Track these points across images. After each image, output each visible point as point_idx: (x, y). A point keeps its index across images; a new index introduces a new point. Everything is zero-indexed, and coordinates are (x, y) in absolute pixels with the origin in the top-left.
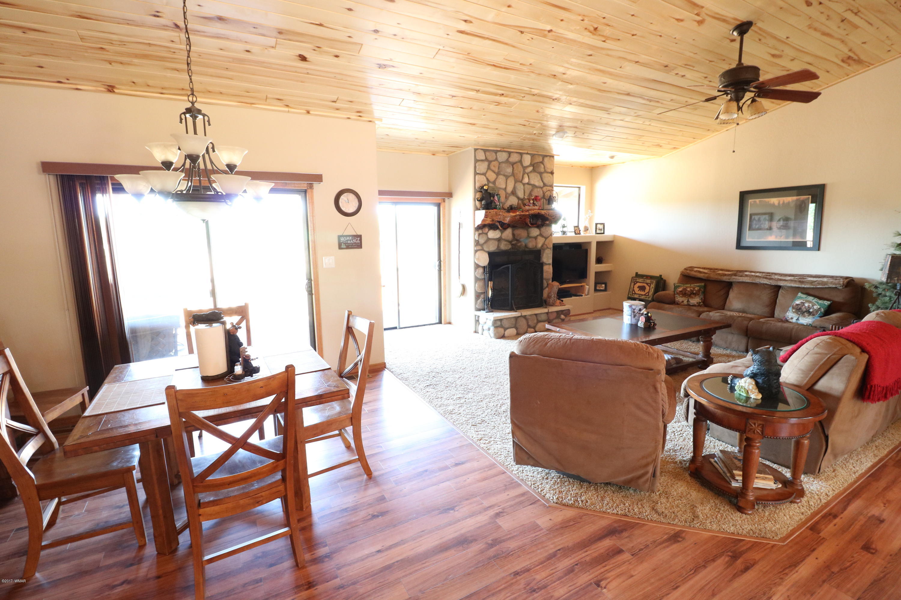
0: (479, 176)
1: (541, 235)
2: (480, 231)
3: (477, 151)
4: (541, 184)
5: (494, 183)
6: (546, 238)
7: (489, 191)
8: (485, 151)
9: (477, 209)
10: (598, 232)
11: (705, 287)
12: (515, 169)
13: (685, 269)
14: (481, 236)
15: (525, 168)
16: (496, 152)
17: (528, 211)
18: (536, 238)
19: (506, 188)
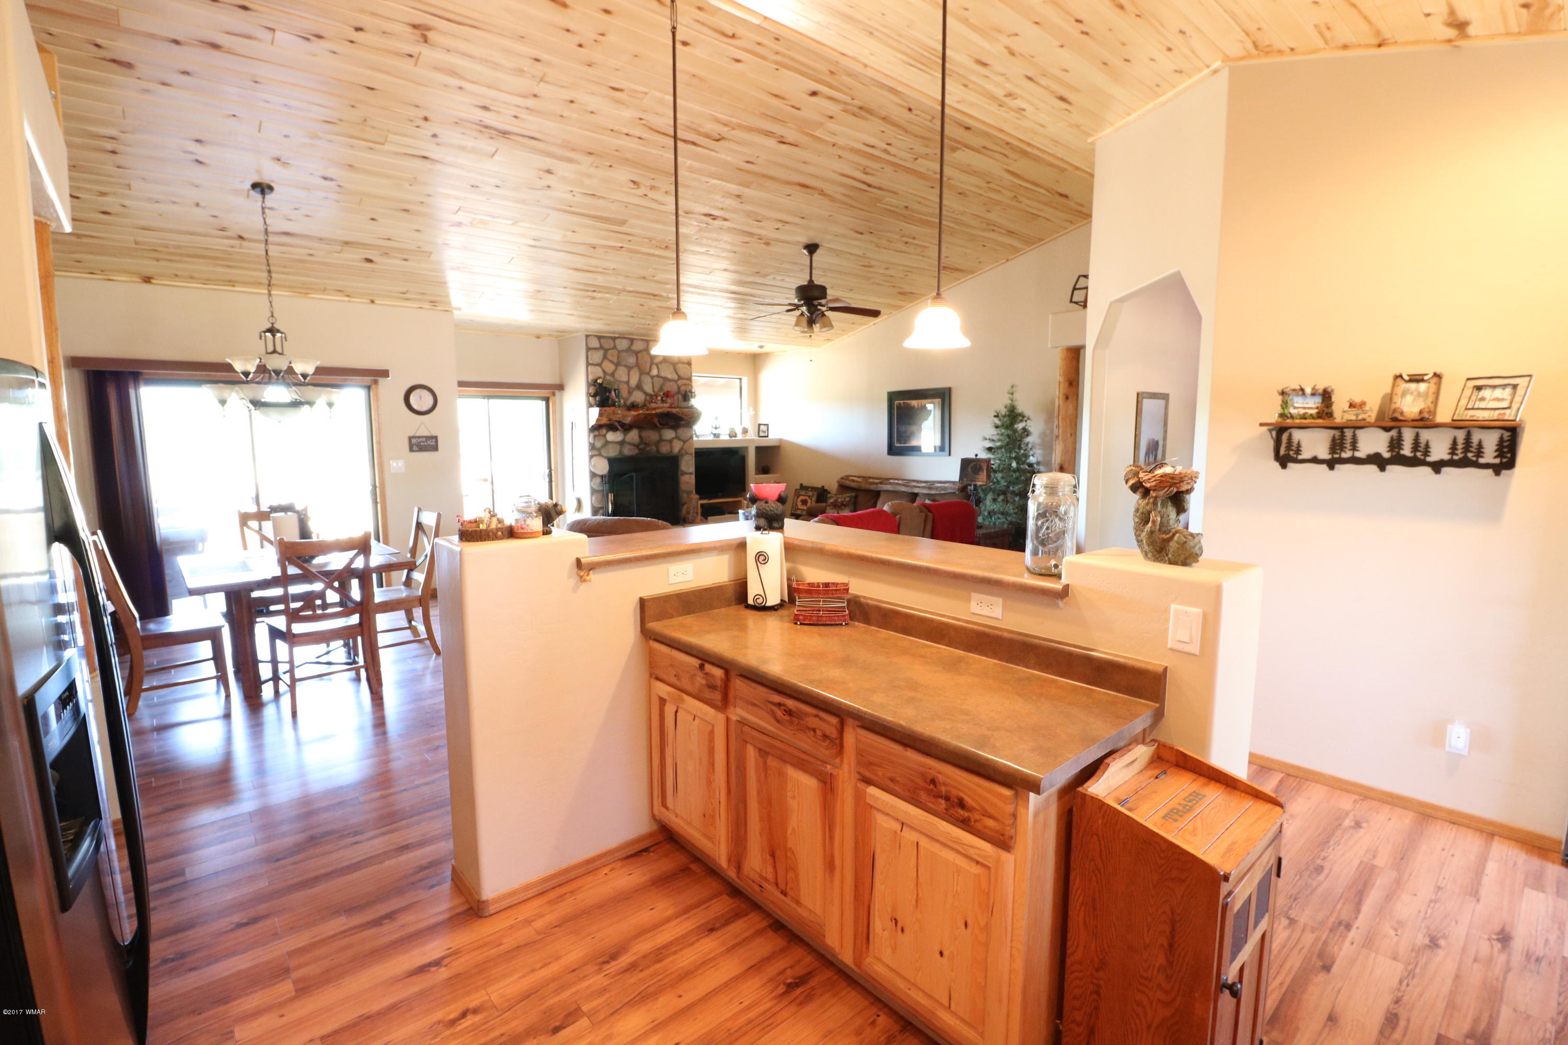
0: (593, 367)
1: (677, 437)
2: (596, 433)
3: (590, 338)
4: (676, 377)
5: (613, 375)
6: (685, 442)
7: (604, 385)
8: (599, 338)
9: (590, 406)
10: (761, 434)
11: (856, 497)
12: (639, 359)
13: (842, 478)
14: (597, 438)
15: (652, 358)
16: (614, 339)
17: (655, 409)
18: (671, 441)
19: (629, 381)
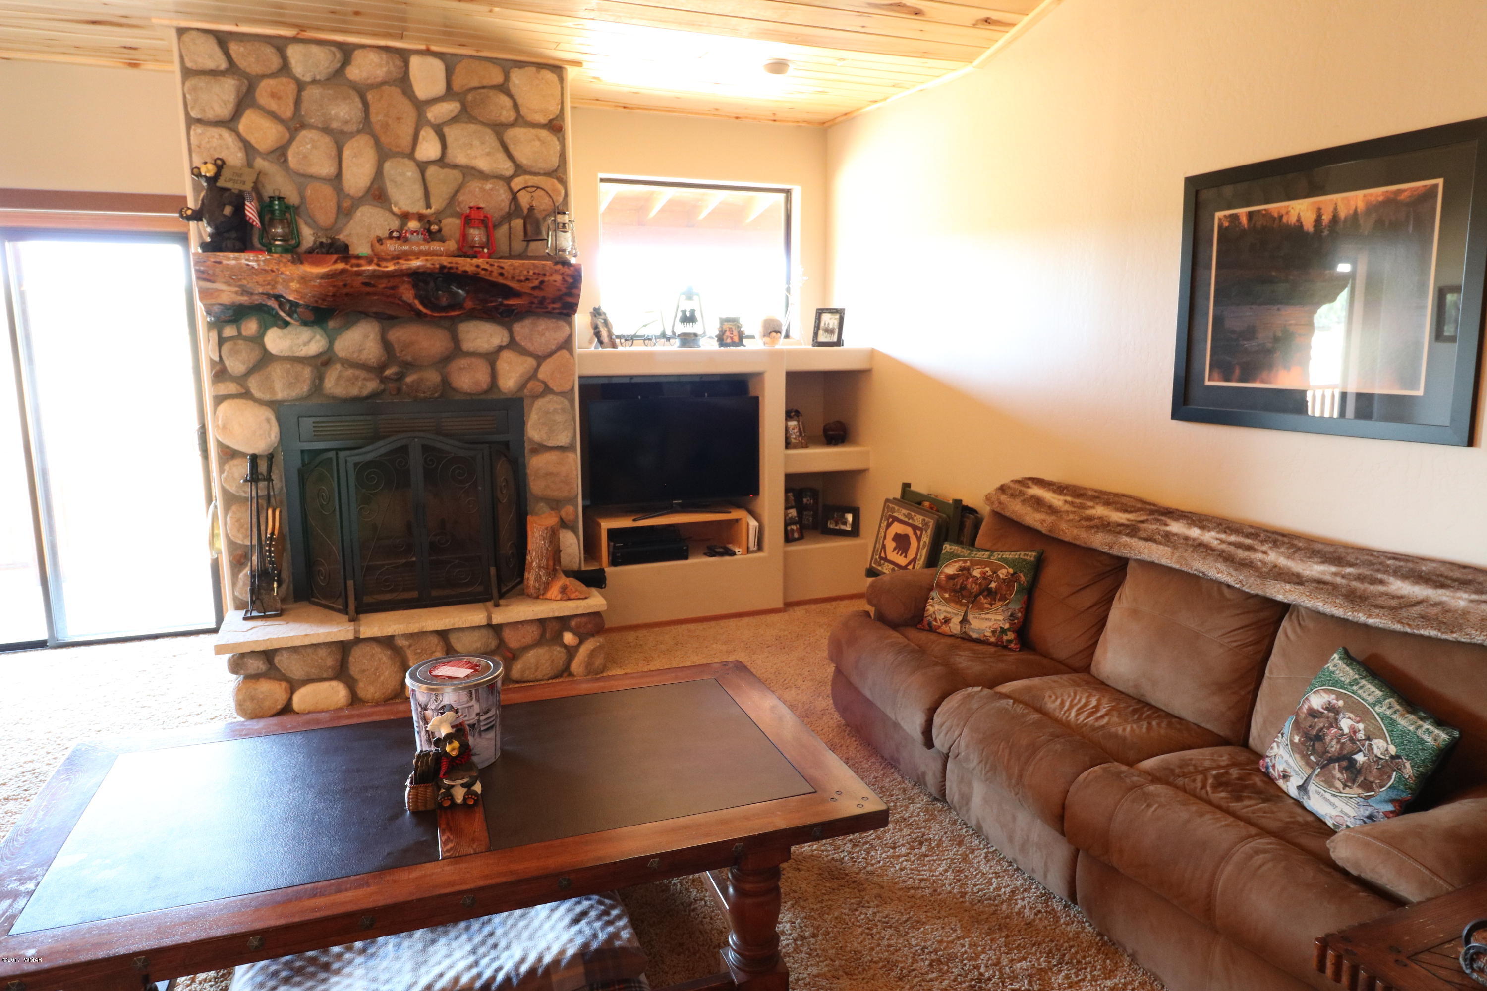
0: (207, 129)
1: (513, 345)
2: (229, 331)
3: (190, 37)
4: (507, 168)
5: (280, 153)
6: (543, 358)
7: (221, 183)
8: (226, 38)
10: (823, 338)
11: (1038, 566)
12: (372, 110)
13: (1002, 489)
14: (229, 347)
15: (421, 106)
16: (278, 44)
17: (396, 257)
18: (491, 358)
19: (339, 175)
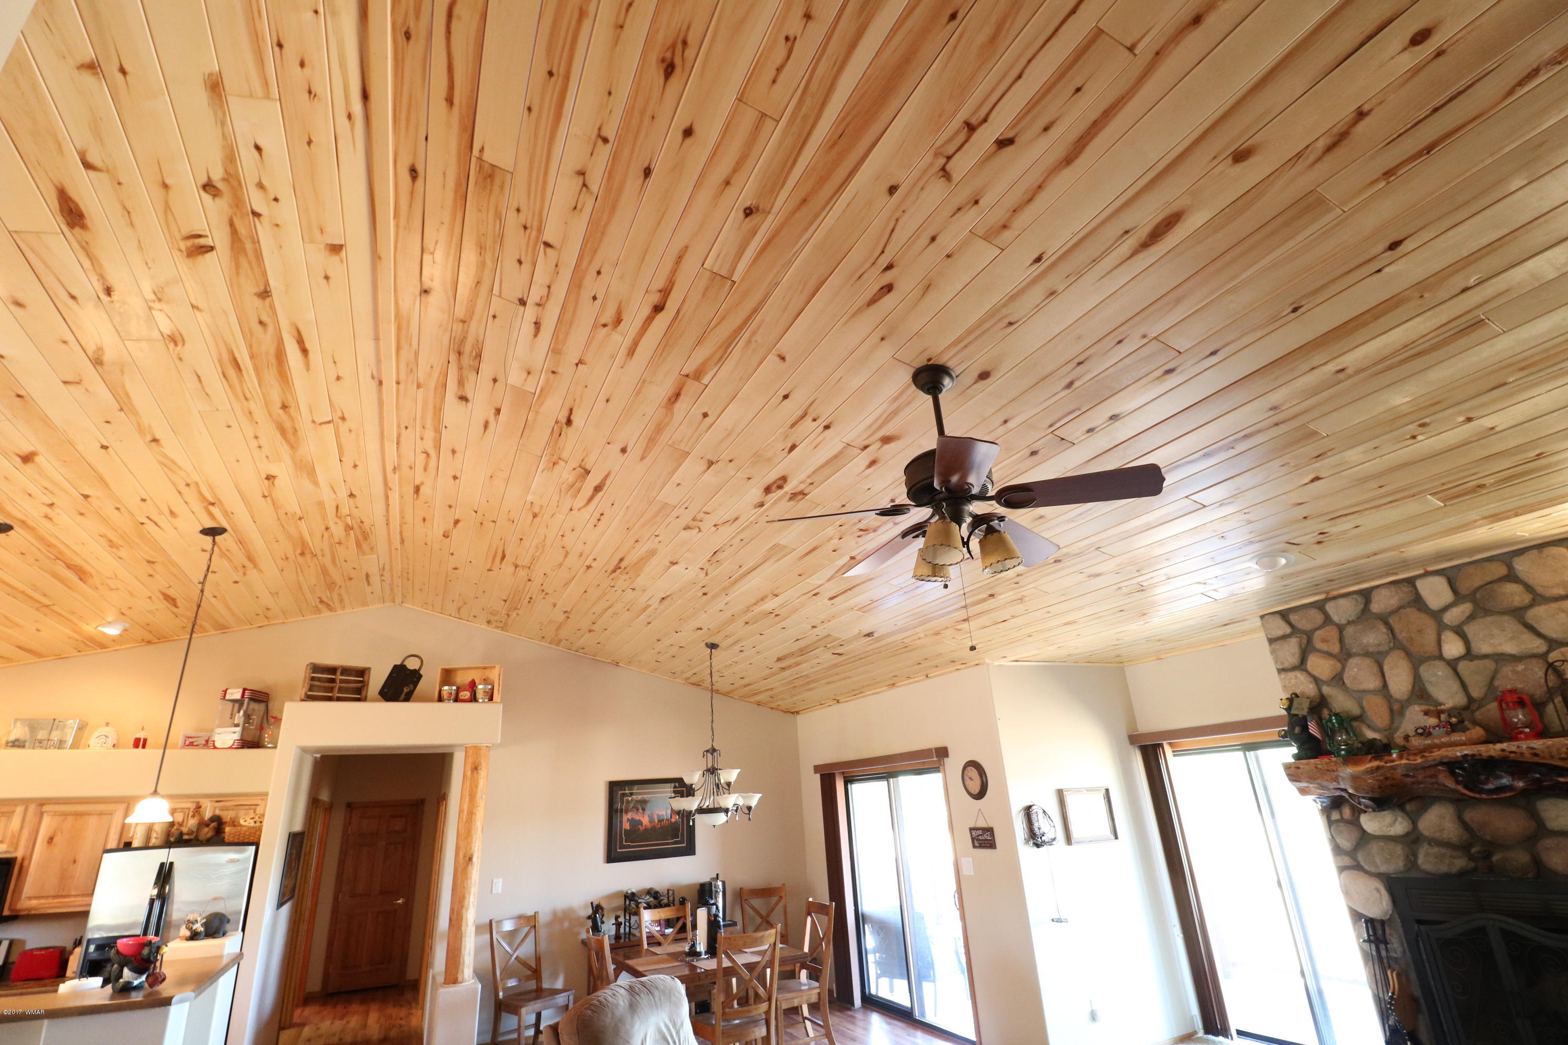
3: (1267, 619)
5: (1338, 679)
8: (1285, 613)
12: (1397, 631)
14: (1335, 828)
15: (1437, 615)
16: (1319, 606)
19: (1385, 685)
